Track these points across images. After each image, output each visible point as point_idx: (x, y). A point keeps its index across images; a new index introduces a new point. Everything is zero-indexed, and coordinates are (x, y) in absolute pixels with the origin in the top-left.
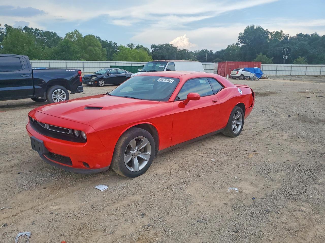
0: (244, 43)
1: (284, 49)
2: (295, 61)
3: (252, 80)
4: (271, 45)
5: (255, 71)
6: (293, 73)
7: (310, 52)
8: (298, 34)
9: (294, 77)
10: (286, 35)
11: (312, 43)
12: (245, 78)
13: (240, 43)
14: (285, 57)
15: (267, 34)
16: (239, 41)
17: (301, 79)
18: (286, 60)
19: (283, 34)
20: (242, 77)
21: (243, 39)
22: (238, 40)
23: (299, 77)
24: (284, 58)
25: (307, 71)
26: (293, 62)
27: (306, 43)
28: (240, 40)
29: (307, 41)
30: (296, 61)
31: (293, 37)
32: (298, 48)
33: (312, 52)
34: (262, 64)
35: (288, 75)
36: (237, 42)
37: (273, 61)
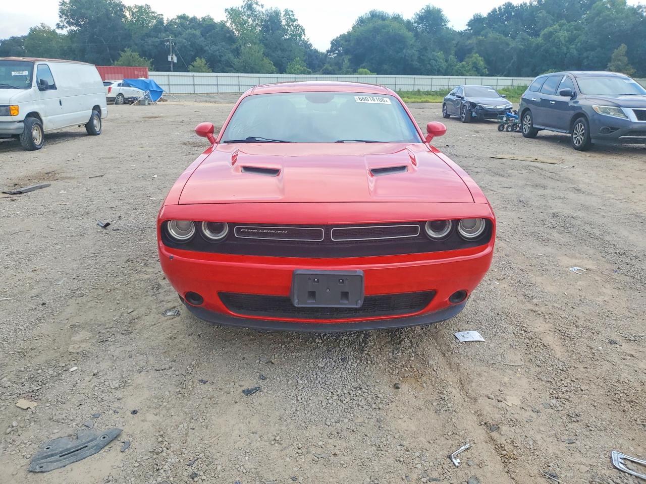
0: (77, 24)
1: (168, 43)
2: (191, 67)
3: (145, 105)
4: (135, 33)
5: (146, 86)
6: (198, 90)
7: (208, 50)
8: (180, 15)
9: (202, 96)
10: (159, 15)
11: (207, 35)
12: (128, 101)
13: (67, 25)
14: (172, 58)
15: (121, 10)
16: (63, 19)
17: (215, 99)
18: (174, 64)
19: (153, 12)
20: (121, 99)
21: (72, 16)
22: (61, 17)
23: (210, 97)
24: (170, 59)
25: (220, 85)
26: (189, 69)
27: (198, 33)
28: (65, 19)
29: (198, 30)
30: (194, 66)
31: (172, 20)
32: (187, 42)
33: (211, 50)
34: (149, 71)
35: (190, 93)
36: (59, 22)
37: (153, 66)
